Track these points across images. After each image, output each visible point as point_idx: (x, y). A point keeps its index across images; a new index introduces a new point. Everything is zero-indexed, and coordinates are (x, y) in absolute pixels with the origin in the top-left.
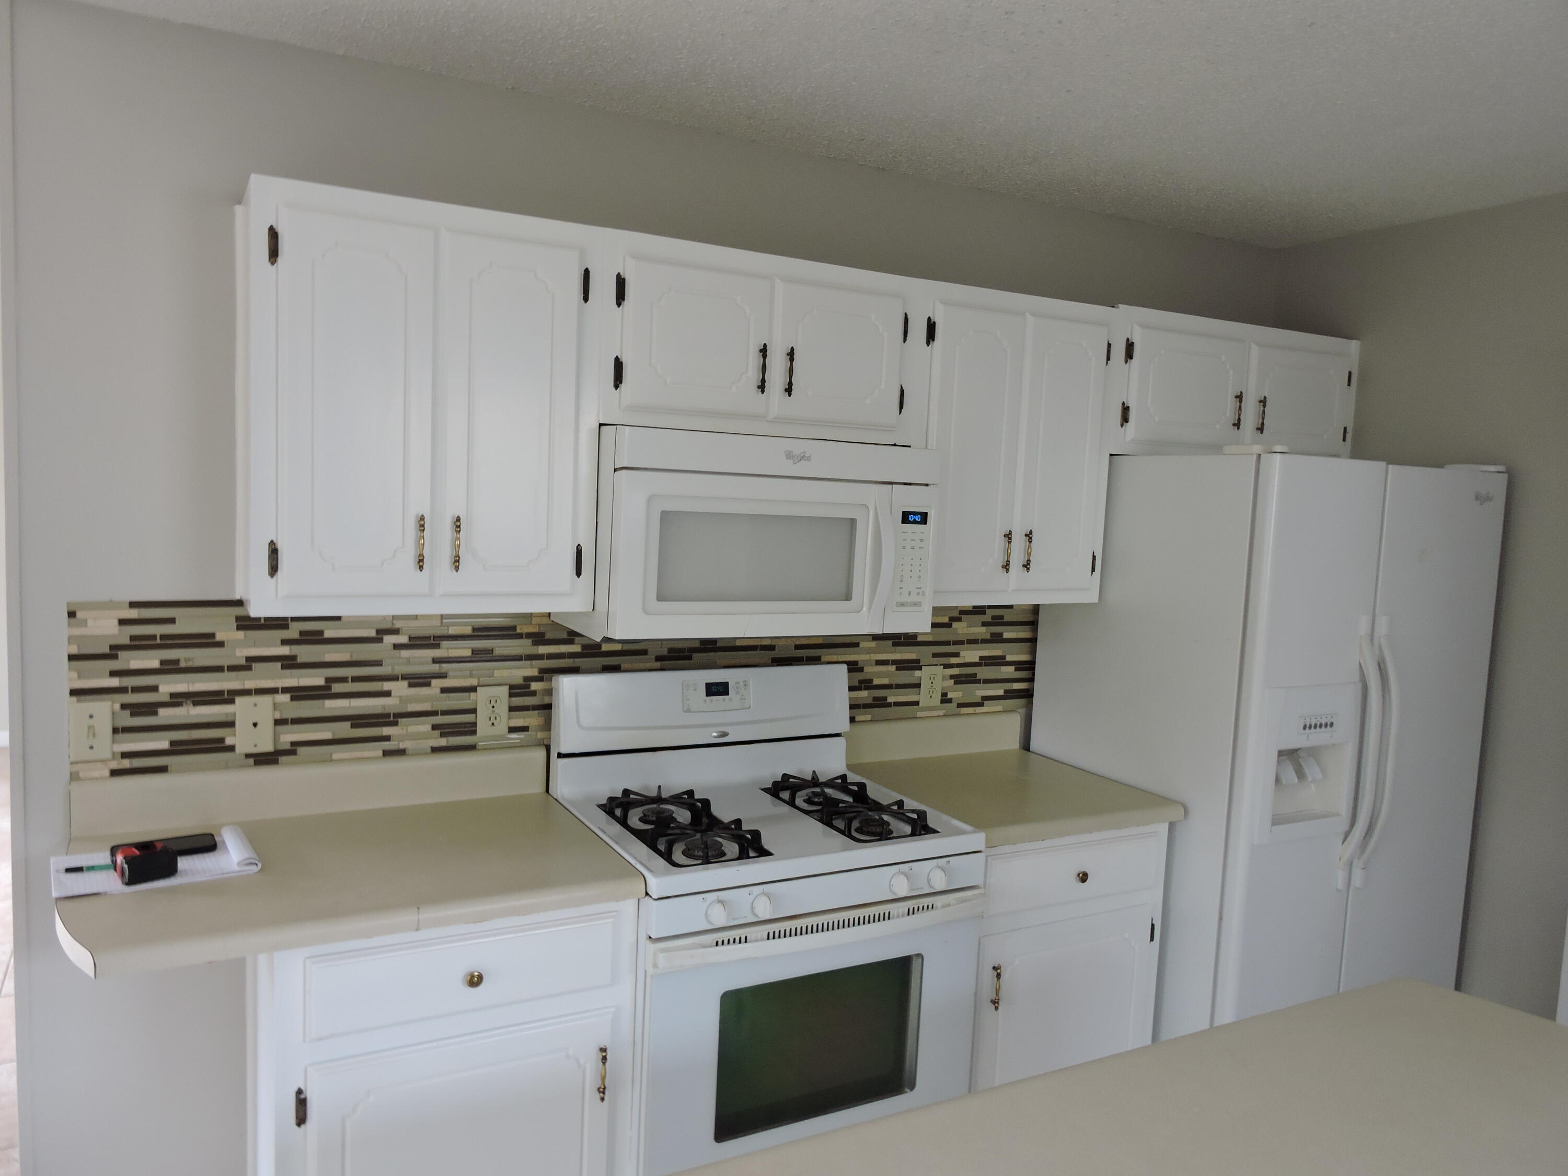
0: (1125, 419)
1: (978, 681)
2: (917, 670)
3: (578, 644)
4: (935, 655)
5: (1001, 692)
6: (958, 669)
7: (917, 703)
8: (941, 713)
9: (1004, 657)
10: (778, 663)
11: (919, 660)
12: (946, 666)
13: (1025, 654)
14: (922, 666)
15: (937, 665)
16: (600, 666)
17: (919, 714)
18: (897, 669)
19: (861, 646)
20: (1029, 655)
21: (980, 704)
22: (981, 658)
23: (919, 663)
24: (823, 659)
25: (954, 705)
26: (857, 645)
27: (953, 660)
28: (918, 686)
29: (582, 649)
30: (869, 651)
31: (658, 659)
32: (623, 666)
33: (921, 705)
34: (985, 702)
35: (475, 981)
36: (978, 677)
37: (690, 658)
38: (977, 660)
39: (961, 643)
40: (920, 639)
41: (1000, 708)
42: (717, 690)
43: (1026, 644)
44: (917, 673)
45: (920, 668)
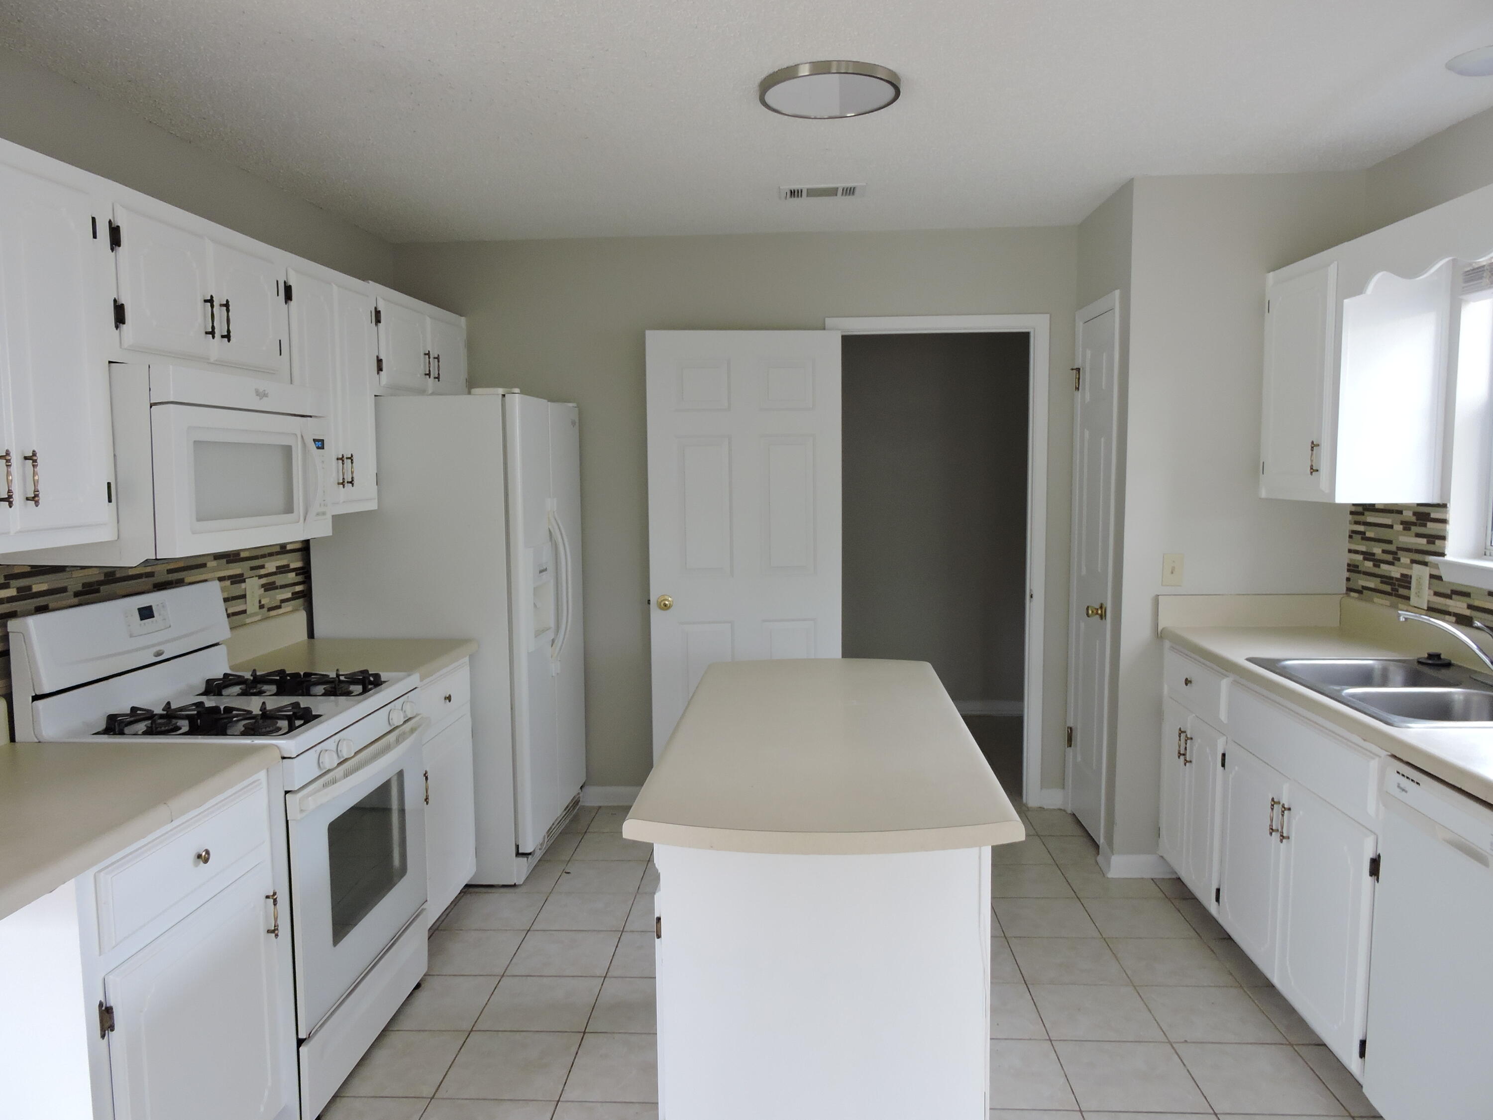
0: (380, 369)
1: (276, 588)
2: (242, 582)
3: (13, 588)
4: (252, 569)
5: (289, 595)
6: (266, 578)
7: (244, 612)
8: (259, 617)
9: (288, 566)
10: (158, 588)
11: (243, 574)
12: (260, 577)
13: (298, 561)
14: (245, 579)
15: (253, 577)
16: (32, 607)
17: (248, 621)
18: (232, 583)
19: (208, 565)
20: (301, 562)
21: (279, 607)
22: (278, 568)
23: (243, 576)
24: (187, 580)
25: (265, 609)
26: (204, 565)
27: (263, 572)
28: (244, 596)
29: (18, 593)
30: (214, 570)
31: (76, 594)
32: (51, 606)
33: (248, 612)
34: (283, 604)
35: (203, 857)
36: (277, 584)
37: (98, 591)
38: (274, 570)
39: (263, 556)
40: (243, 555)
41: (290, 609)
42: (146, 613)
43: (296, 553)
44: (243, 585)
45: (244, 581)
